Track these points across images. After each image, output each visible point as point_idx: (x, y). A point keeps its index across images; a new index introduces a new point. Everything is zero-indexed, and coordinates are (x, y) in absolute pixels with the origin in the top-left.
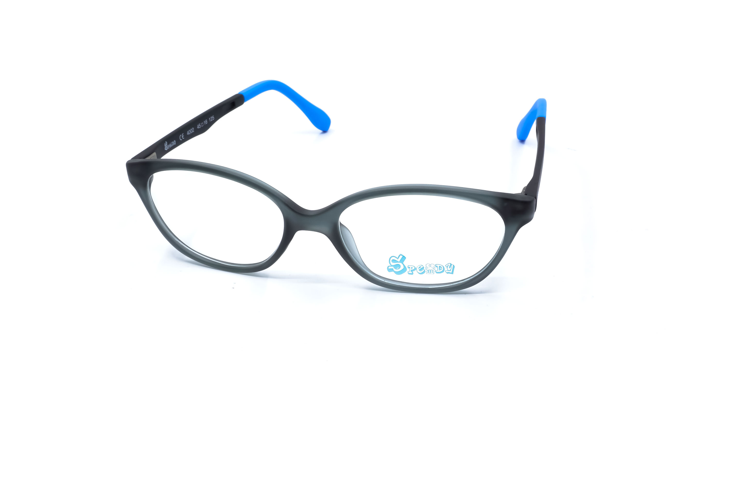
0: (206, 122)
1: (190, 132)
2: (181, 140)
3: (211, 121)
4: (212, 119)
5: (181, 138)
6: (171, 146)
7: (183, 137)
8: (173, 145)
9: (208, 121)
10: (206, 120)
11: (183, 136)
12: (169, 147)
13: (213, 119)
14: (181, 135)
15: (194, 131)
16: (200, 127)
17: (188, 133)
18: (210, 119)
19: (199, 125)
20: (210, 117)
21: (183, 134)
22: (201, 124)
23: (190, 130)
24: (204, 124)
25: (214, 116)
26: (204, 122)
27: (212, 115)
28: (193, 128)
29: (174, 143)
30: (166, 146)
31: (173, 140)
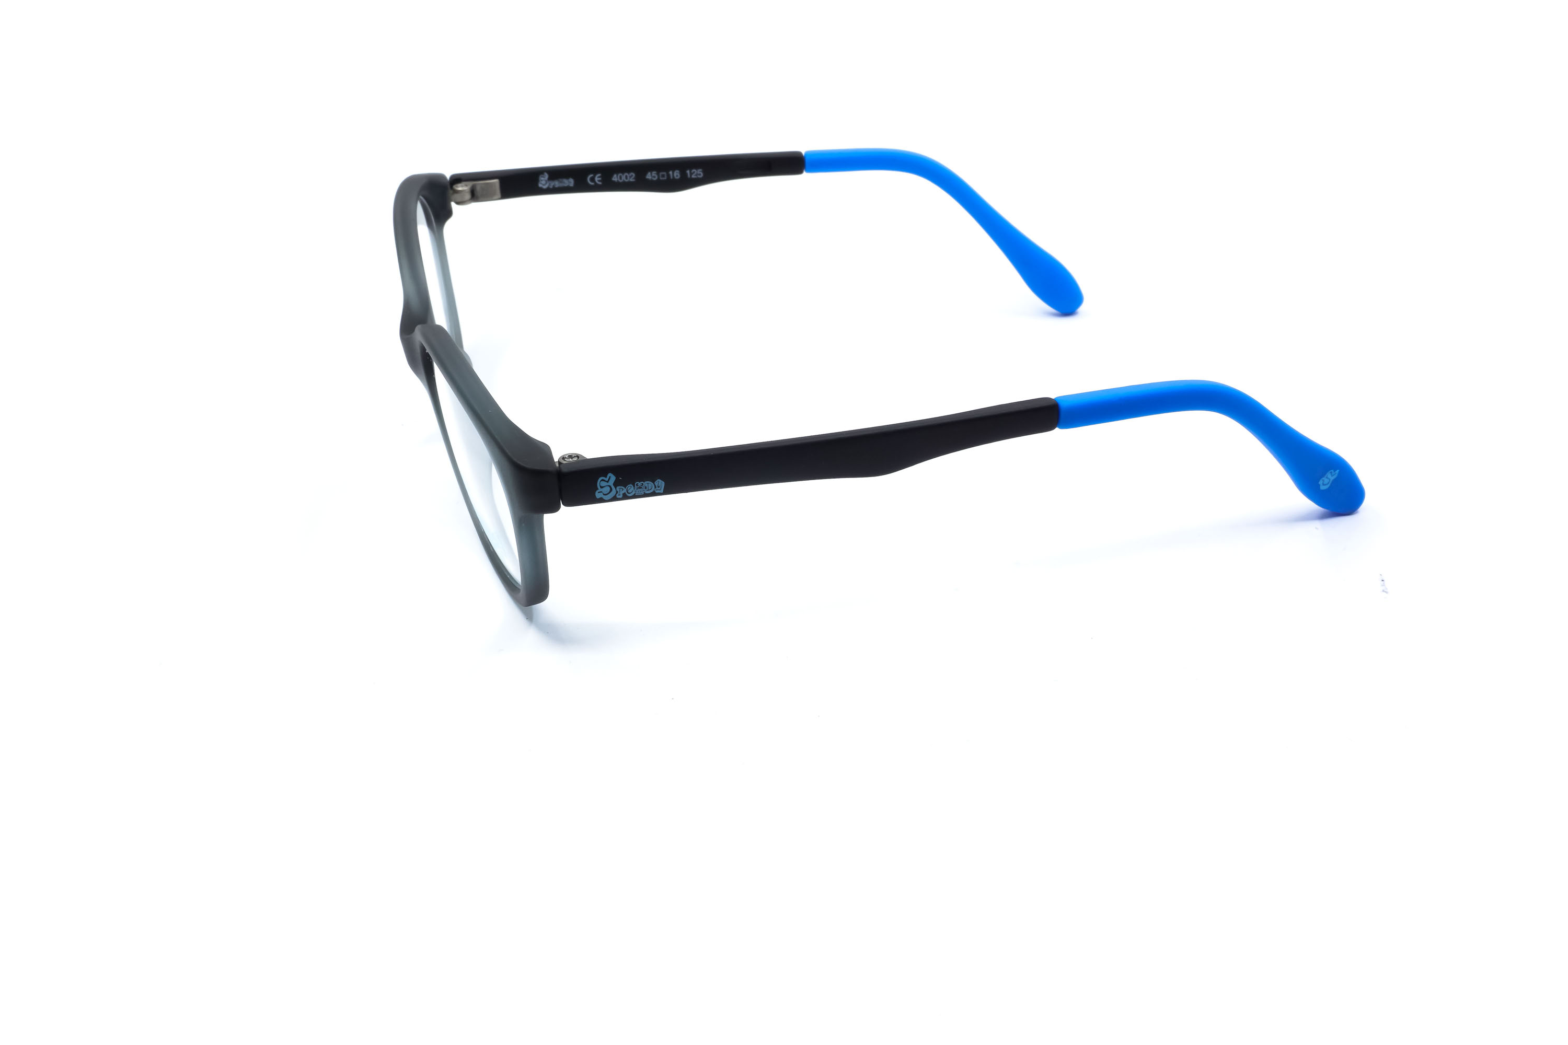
0: (677, 176)
1: (620, 179)
2: (592, 184)
3: (693, 176)
4: (697, 175)
5: (593, 179)
6: (557, 184)
7: (599, 181)
8: (566, 185)
9: (683, 174)
10: (678, 171)
11: (600, 179)
12: (554, 186)
13: (700, 174)
14: (591, 175)
15: (633, 179)
16: (654, 177)
17: (615, 178)
18: (688, 172)
19: (651, 174)
20: (691, 169)
21: (599, 175)
22: (658, 174)
23: (623, 174)
24: (668, 175)
25: (703, 172)
26: (671, 173)
27: (697, 168)
28: (632, 174)
29: (571, 182)
30: (543, 182)
31: (567, 177)
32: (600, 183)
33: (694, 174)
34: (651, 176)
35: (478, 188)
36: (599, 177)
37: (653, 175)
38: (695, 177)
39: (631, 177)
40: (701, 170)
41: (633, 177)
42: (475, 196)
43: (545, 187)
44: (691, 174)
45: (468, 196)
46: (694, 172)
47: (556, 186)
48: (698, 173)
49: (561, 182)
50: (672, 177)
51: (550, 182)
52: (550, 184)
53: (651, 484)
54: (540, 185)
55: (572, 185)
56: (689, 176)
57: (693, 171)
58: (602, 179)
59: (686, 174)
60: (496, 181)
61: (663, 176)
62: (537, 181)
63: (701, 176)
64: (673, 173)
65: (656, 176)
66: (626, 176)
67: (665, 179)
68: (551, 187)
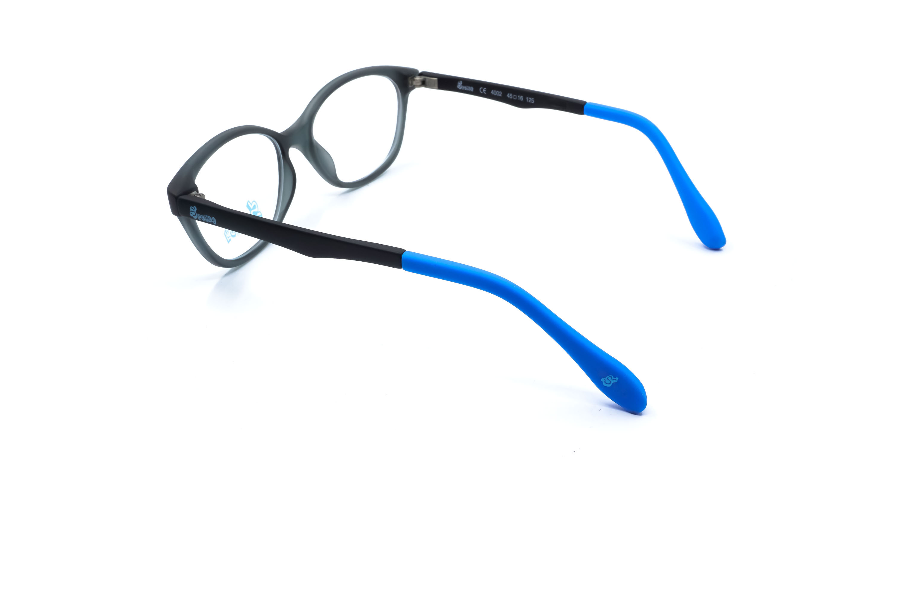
0: (522, 99)
1: (495, 93)
2: (482, 92)
3: (529, 101)
4: (531, 101)
5: (482, 90)
6: (465, 88)
7: (485, 92)
8: (470, 90)
9: (524, 99)
10: (522, 96)
11: (485, 91)
12: (464, 89)
13: (533, 101)
14: (481, 88)
15: (501, 95)
16: (511, 97)
17: (493, 92)
18: (527, 98)
19: (510, 95)
21: (485, 89)
23: (496, 91)
25: (535, 100)
26: (519, 96)
27: (532, 97)
28: (500, 92)
29: (471, 89)
30: (460, 85)
31: (471, 86)
32: (485, 93)
33: (530, 100)
34: (509, 95)
35: (427, 81)
36: (485, 90)
37: (511, 96)
38: (530, 102)
39: (499, 94)
40: (533, 99)
42: (424, 84)
43: (460, 88)
44: (529, 100)
45: (420, 84)
46: (530, 99)
47: (465, 89)
48: (531, 100)
49: (467, 88)
50: (519, 99)
51: (463, 86)
52: (462, 88)
53: (210, 218)
54: (458, 87)
55: (472, 90)
56: (527, 101)
57: (530, 98)
58: (487, 91)
59: (526, 99)
60: (436, 79)
61: (515, 97)
62: (456, 84)
63: (533, 102)
64: (520, 97)
65: (512, 96)
66: (498, 93)
67: (516, 99)
68: (463, 89)
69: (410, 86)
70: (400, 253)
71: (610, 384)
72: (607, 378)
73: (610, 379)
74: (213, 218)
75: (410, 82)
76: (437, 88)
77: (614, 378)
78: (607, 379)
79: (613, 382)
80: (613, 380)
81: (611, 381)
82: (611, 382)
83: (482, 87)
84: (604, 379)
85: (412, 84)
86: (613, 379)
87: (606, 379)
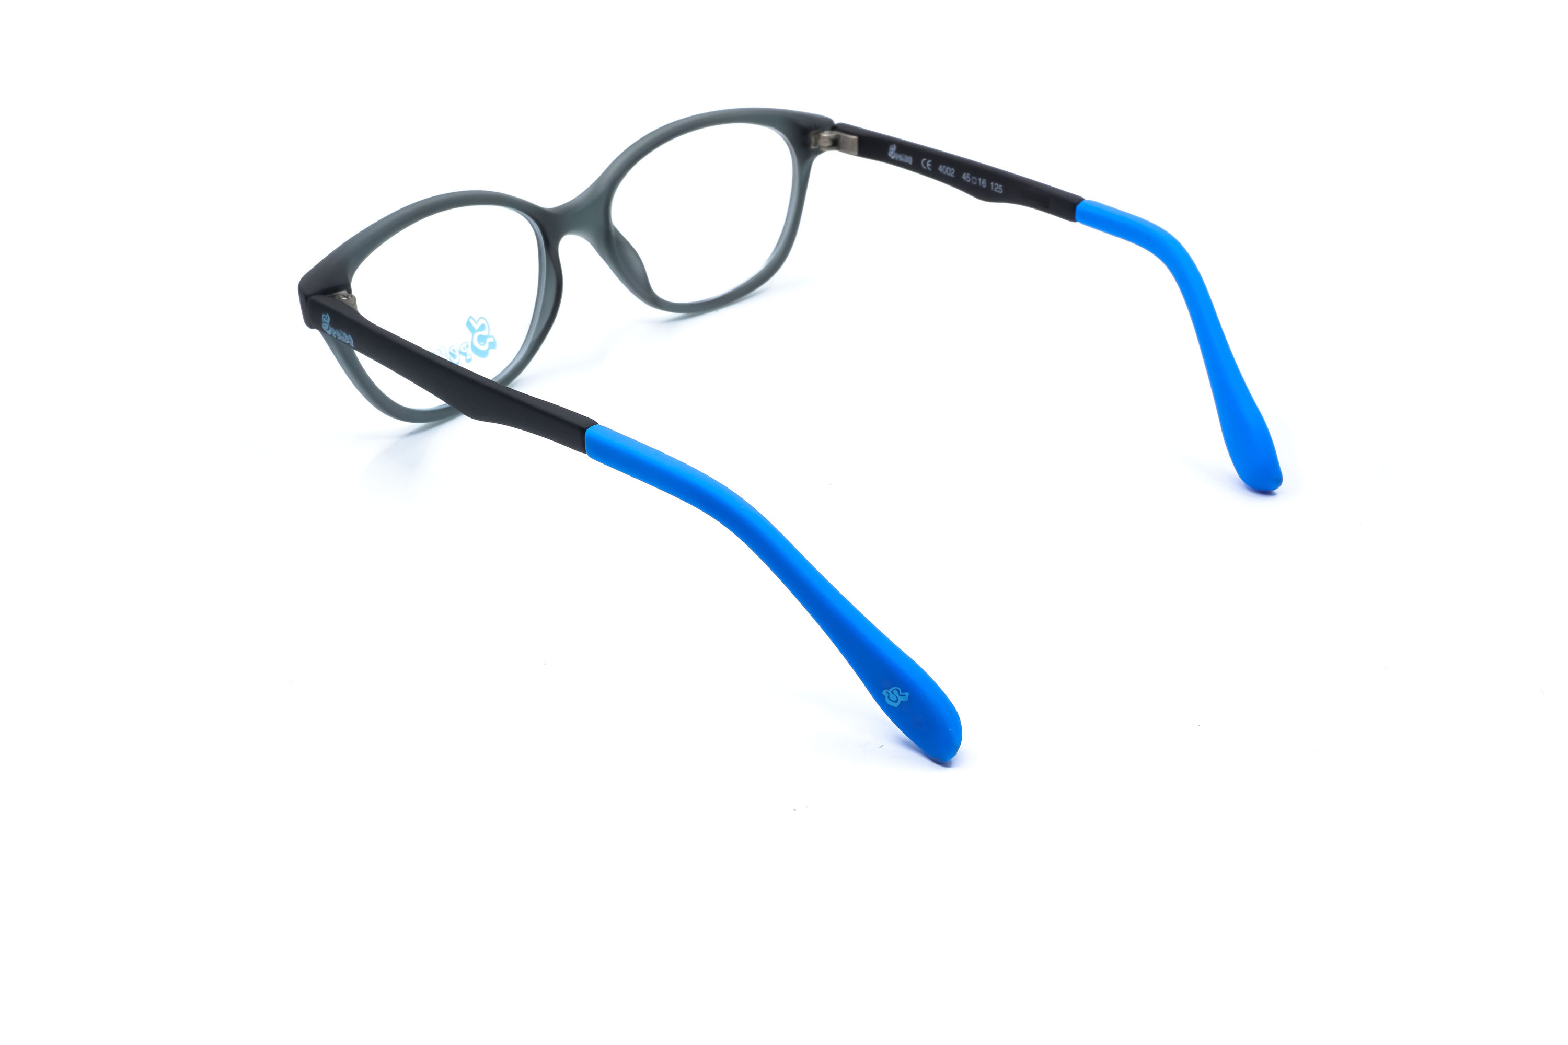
0: (984, 185)
1: (944, 170)
2: (924, 168)
3: (995, 190)
5: (925, 163)
6: (900, 157)
7: (930, 167)
8: (907, 162)
9: (988, 185)
10: (985, 180)
11: (930, 165)
12: (899, 159)
13: (1000, 190)
14: (924, 160)
15: (953, 175)
17: (941, 168)
18: (992, 184)
19: (966, 175)
20: (995, 182)
21: (930, 161)
22: (971, 177)
23: (947, 167)
24: (978, 181)
25: (1003, 188)
26: (980, 179)
27: (999, 183)
28: (952, 169)
29: (909, 160)
30: (892, 152)
31: (909, 154)
32: (930, 169)
34: (966, 177)
35: (842, 140)
36: (930, 163)
37: (968, 177)
38: (997, 191)
39: (950, 172)
40: (1001, 186)
41: (953, 173)
42: (835, 144)
43: (893, 157)
44: (995, 187)
45: (829, 144)
46: (996, 186)
47: (901, 160)
48: (998, 188)
49: (904, 157)
50: (980, 184)
51: (896, 154)
52: (896, 156)
53: (346, 336)
54: (890, 155)
55: (911, 163)
56: (992, 189)
57: (996, 184)
58: (934, 165)
59: (991, 186)
60: (855, 138)
61: (974, 180)
62: (887, 150)
63: (1001, 192)
64: (982, 180)
65: (969, 179)
66: (948, 170)
67: (975, 183)
68: (897, 159)
69: (813, 147)
70: (584, 427)
71: (896, 702)
72: (891, 690)
73: (896, 692)
74: (350, 337)
75: (813, 140)
76: (856, 153)
77: (902, 692)
78: (892, 692)
79: (901, 699)
80: (900, 696)
81: (898, 697)
82: (898, 699)
83: (925, 158)
84: (887, 692)
85: (816, 144)
86: (901, 694)
87: (890, 692)
